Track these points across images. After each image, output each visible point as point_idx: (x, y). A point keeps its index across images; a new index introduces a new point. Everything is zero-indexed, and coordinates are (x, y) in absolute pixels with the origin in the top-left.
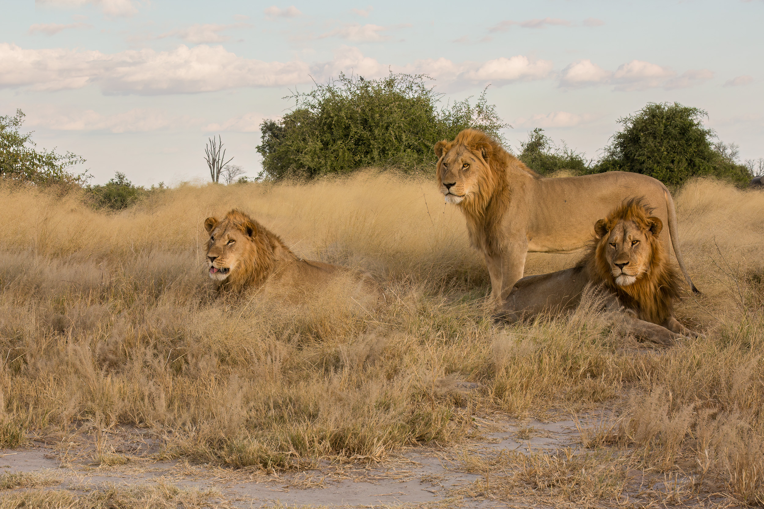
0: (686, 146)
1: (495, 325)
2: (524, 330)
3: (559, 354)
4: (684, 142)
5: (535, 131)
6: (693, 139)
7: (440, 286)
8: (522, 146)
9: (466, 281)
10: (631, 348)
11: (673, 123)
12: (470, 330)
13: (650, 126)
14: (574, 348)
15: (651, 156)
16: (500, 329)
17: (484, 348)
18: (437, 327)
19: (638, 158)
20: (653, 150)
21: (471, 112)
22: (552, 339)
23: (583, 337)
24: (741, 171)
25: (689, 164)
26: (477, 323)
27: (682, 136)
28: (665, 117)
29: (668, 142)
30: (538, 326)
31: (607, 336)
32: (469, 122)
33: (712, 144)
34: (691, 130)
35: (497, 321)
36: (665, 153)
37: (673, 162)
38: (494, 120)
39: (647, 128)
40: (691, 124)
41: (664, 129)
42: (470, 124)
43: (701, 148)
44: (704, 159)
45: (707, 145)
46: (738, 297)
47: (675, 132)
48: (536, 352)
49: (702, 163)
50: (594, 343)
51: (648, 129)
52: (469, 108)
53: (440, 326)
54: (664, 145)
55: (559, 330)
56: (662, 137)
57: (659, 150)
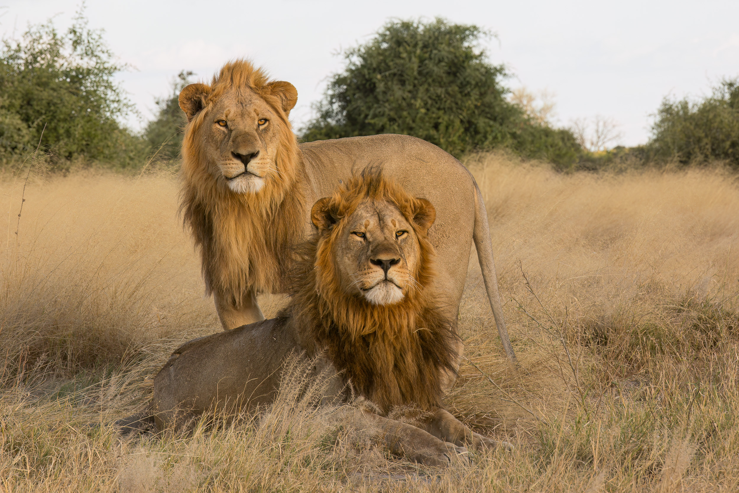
0: (459, 96)
1: (122, 438)
2: (178, 446)
3: (244, 487)
4: (457, 89)
5: (180, 76)
6: (473, 82)
7: (16, 370)
8: (157, 103)
9: (65, 358)
10: (374, 472)
11: (435, 54)
12: (76, 449)
13: (392, 60)
14: (271, 476)
15: (396, 117)
16: (134, 445)
17: (103, 481)
18: (14, 448)
19: (372, 121)
20: (400, 105)
21: (59, 43)
22: (230, 461)
23: (287, 453)
24: (563, 139)
25: (467, 130)
26: (89, 435)
27: (451, 78)
28: (420, 44)
29: (427, 90)
30: (203, 436)
31: (330, 449)
32: (56, 61)
33: (509, 91)
34: (469, 66)
35: (125, 432)
36: (423, 111)
37: (436, 126)
38: (104, 57)
39: (387, 64)
40: (468, 56)
41: (419, 67)
42: (57, 65)
43: (488, 99)
44: (495, 119)
45: (497, 94)
46: (567, 371)
47: (438, 70)
48: (200, 486)
49: (491, 126)
50: (308, 465)
51: (388, 68)
52: (55, 35)
53: (20, 445)
54: (420, 95)
55: (242, 443)
56: (416, 82)
57: (410, 105)
